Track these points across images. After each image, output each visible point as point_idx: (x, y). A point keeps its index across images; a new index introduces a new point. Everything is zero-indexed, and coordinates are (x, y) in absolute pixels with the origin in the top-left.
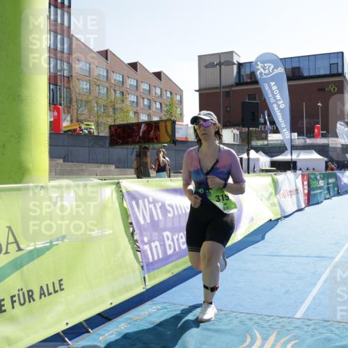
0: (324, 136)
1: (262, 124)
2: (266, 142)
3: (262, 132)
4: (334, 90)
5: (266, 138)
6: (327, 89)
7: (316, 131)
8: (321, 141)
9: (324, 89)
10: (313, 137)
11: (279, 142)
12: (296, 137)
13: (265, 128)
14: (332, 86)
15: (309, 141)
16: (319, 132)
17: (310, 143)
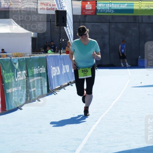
17: (6, 6)
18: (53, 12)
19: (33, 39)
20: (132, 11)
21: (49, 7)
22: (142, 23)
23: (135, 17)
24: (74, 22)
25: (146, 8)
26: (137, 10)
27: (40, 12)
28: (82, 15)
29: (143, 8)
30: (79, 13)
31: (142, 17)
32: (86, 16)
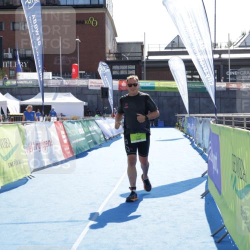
0: (82, 77)
1: (10, 60)
2: (14, 82)
3: (10, 69)
4: (94, 25)
5: (15, 77)
6: (86, 22)
7: (74, 70)
8: (79, 82)
9: (83, 22)
10: (71, 78)
11: (31, 82)
12: (51, 77)
13: (13, 64)
14: (92, 19)
15: (66, 82)
16: (77, 71)
17: (67, 84)
18: (99, 88)
19: (85, 107)
20: (154, 88)
21: (96, 85)
22: (161, 96)
23: (156, 92)
24: (114, 95)
25: (164, 86)
26: (157, 88)
27: (90, 88)
28: (119, 90)
29: (161, 86)
30: (117, 88)
31: (161, 92)
32: (122, 91)
